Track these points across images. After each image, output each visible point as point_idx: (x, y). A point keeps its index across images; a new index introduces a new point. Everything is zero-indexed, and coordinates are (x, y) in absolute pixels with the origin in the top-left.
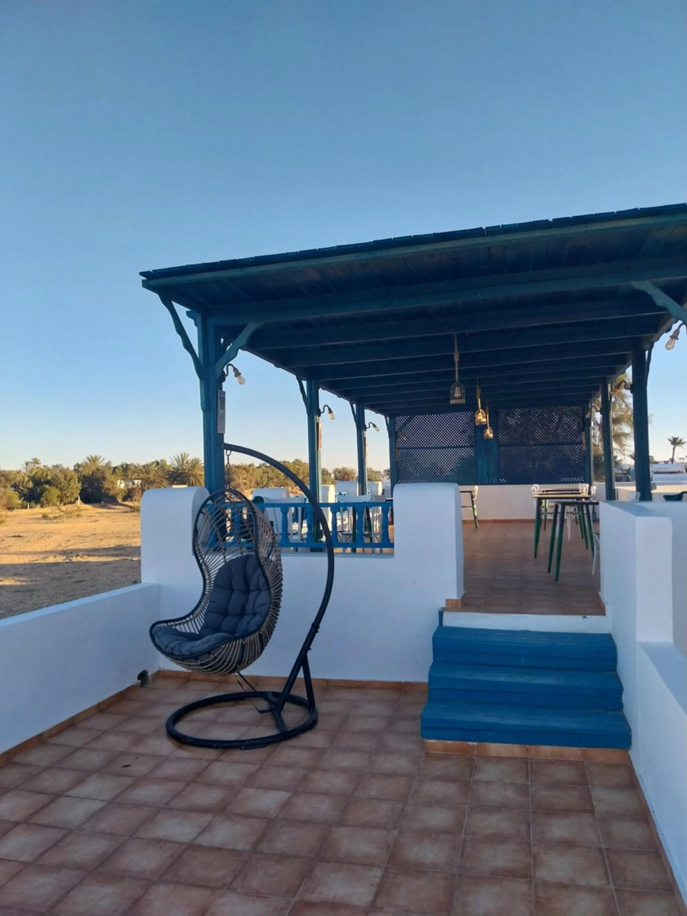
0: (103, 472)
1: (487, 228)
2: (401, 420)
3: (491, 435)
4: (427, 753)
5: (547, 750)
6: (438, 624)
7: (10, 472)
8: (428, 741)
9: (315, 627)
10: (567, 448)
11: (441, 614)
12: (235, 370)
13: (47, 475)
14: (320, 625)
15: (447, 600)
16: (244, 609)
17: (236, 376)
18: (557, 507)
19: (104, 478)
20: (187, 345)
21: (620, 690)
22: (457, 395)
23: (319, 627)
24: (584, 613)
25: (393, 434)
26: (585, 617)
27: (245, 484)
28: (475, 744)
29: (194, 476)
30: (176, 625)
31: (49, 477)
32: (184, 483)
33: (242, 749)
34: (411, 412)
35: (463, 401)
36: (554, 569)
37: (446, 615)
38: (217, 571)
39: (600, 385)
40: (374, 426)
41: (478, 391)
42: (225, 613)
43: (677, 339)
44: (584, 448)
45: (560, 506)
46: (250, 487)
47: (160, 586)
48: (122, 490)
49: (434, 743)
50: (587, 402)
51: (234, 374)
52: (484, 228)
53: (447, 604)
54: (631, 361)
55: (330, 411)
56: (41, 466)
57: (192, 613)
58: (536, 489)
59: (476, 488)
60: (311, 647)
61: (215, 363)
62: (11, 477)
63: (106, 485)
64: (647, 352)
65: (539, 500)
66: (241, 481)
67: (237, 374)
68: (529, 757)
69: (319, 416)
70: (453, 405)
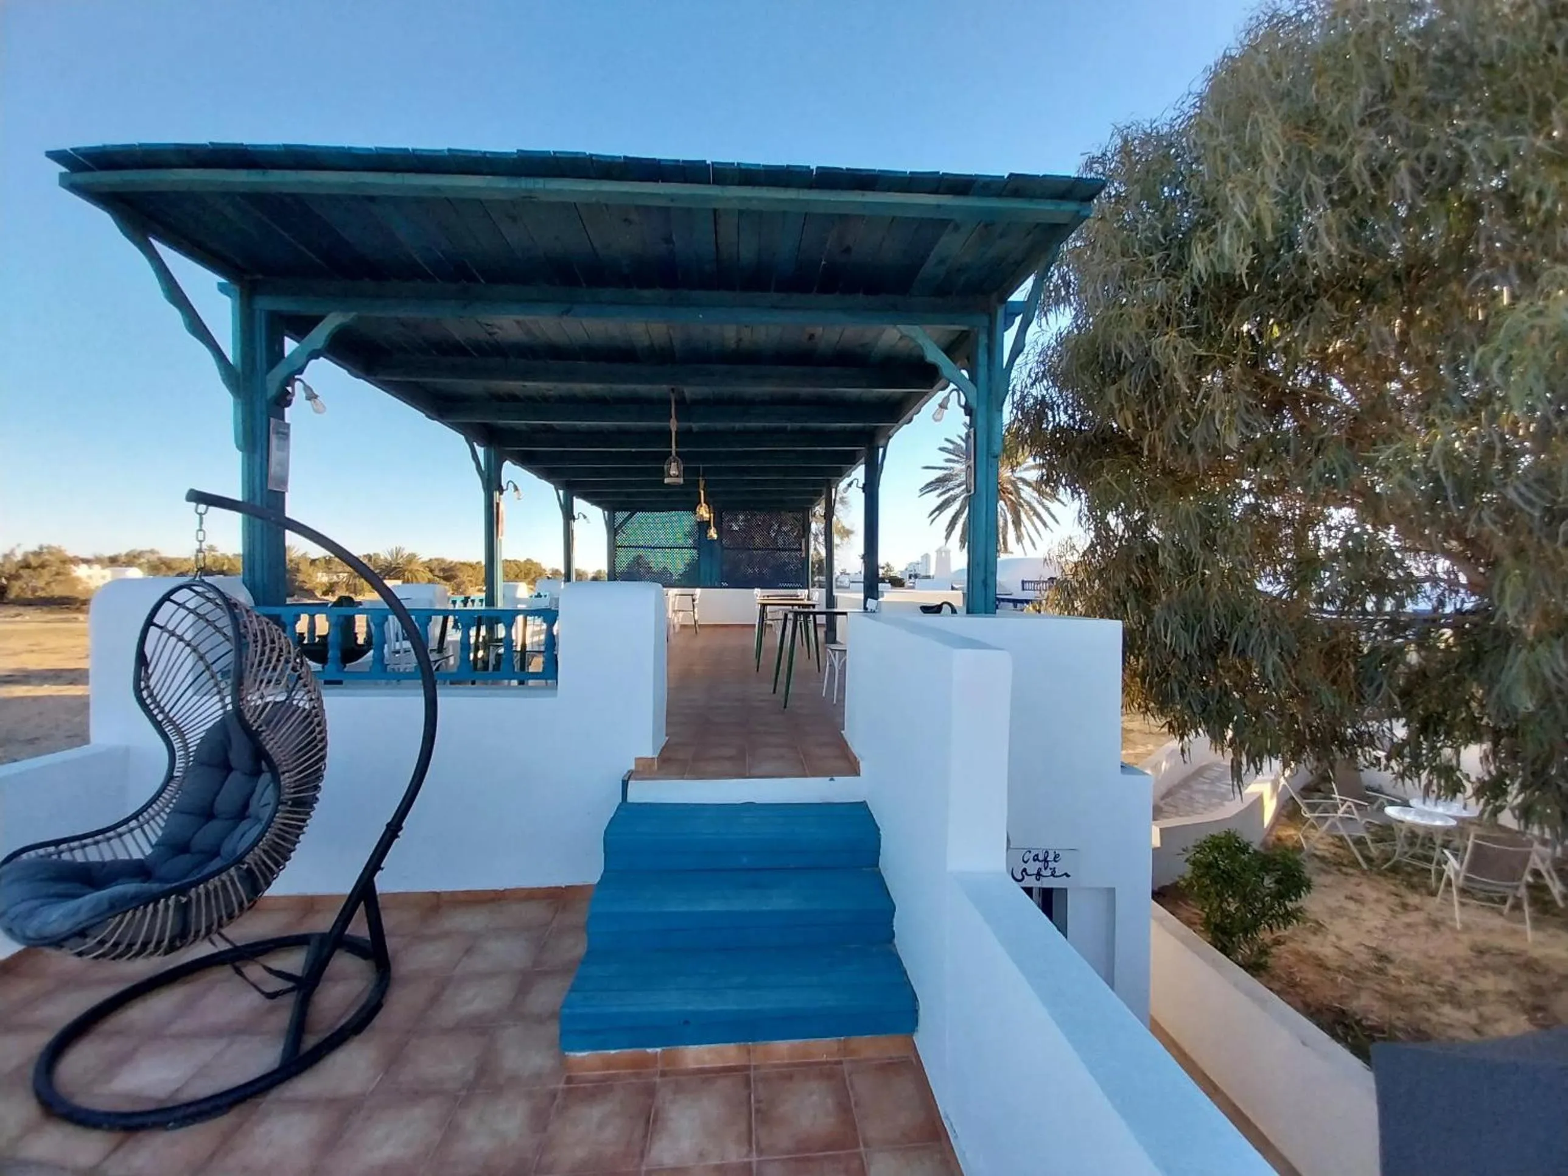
0: (298, 564)
1: (713, 163)
2: (620, 516)
3: (715, 536)
4: (569, 1080)
5: (783, 1049)
6: (620, 800)
7: (174, 560)
8: (572, 1054)
9: (393, 830)
10: (785, 554)
11: (625, 784)
12: (307, 388)
13: (223, 565)
14: (404, 824)
15: (637, 759)
16: (246, 806)
17: (309, 398)
18: (786, 615)
19: (298, 570)
20: (198, 328)
21: (889, 910)
22: (673, 472)
23: (401, 828)
24: (831, 774)
25: (613, 530)
26: (832, 780)
27: (471, 581)
28: (659, 1050)
29: (410, 571)
30: (72, 850)
31: (225, 568)
32: (398, 578)
33: (167, 1129)
34: (633, 507)
35: (681, 481)
36: (781, 688)
37: (632, 784)
38: (202, 735)
39: (825, 490)
40: (585, 517)
41: (702, 484)
42: (208, 814)
43: (946, 408)
44: (804, 555)
45: (790, 616)
46: (477, 585)
47: (127, 751)
48: (322, 584)
49: (583, 1057)
50: (808, 509)
51: (304, 395)
52: (708, 162)
53: (636, 765)
54: (863, 460)
55: (516, 488)
56: (218, 554)
57: (135, 816)
58: (758, 594)
59: (698, 591)
60: (382, 865)
61: (268, 372)
62: (174, 565)
63: (301, 577)
64: (881, 450)
65: (764, 606)
66: (465, 578)
67: (311, 396)
68: (753, 1063)
69: (501, 493)
70: (668, 485)
